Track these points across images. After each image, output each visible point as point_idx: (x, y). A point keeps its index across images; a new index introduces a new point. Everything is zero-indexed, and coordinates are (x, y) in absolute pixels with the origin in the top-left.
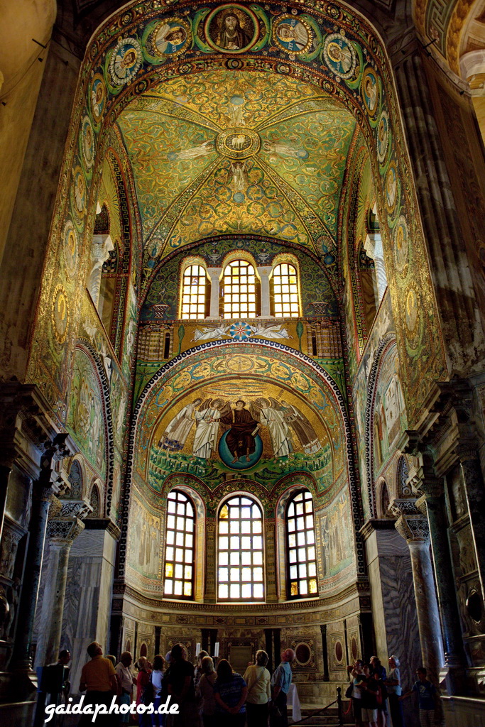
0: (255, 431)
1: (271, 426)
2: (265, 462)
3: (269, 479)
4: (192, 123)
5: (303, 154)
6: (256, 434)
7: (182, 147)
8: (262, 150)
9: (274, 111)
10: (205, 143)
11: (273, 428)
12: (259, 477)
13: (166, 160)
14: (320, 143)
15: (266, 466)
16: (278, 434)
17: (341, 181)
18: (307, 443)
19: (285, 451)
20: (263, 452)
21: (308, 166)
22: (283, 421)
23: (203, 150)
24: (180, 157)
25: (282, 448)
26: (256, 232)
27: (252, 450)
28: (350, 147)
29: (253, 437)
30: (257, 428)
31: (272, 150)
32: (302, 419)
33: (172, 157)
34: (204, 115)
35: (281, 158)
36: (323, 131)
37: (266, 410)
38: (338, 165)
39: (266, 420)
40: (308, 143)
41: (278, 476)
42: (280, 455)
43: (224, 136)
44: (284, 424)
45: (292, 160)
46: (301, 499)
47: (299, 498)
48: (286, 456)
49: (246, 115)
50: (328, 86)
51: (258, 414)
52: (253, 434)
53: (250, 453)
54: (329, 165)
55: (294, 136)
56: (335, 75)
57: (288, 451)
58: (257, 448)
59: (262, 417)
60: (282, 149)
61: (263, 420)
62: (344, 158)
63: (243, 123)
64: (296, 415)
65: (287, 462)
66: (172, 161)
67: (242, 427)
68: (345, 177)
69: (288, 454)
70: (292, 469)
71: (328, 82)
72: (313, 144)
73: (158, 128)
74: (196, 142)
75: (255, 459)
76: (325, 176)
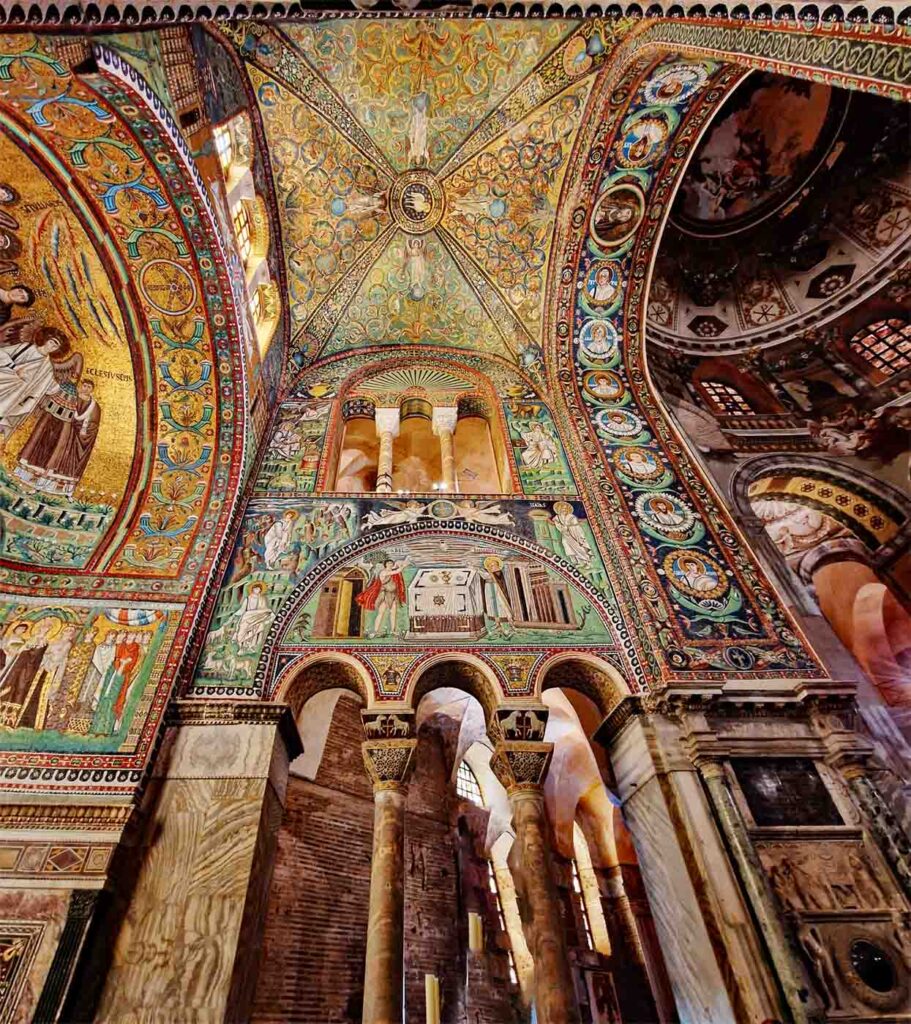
4: (466, 140)
5: (418, 293)
7: (433, 120)
8: (408, 237)
9: (476, 254)
10: (427, 155)
13: (417, 90)
14: (436, 312)
17: (386, 342)
21: (401, 301)
22: (37, 395)
23: (419, 150)
24: (418, 115)
26: (287, 239)
28: (433, 346)
31: (414, 251)
32: (83, 433)
33: (421, 102)
34: (476, 158)
35: (405, 265)
36: (454, 314)
38: (406, 336)
40: (434, 298)
43: (431, 182)
45: (405, 280)
49: (470, 219)
50: (563, 329)
54: (405, 326)
55: (440, 281)
56: (578, 336)
60: (418, 264)
62: (416, 341)
63: (456, 213)
64: (78, 418)
66: (414, 99)
68: (391, 346)
71: (568, 330)
72: (434, 305)
73: (480, 86)
74: (433, 142)
76: (389, 323)
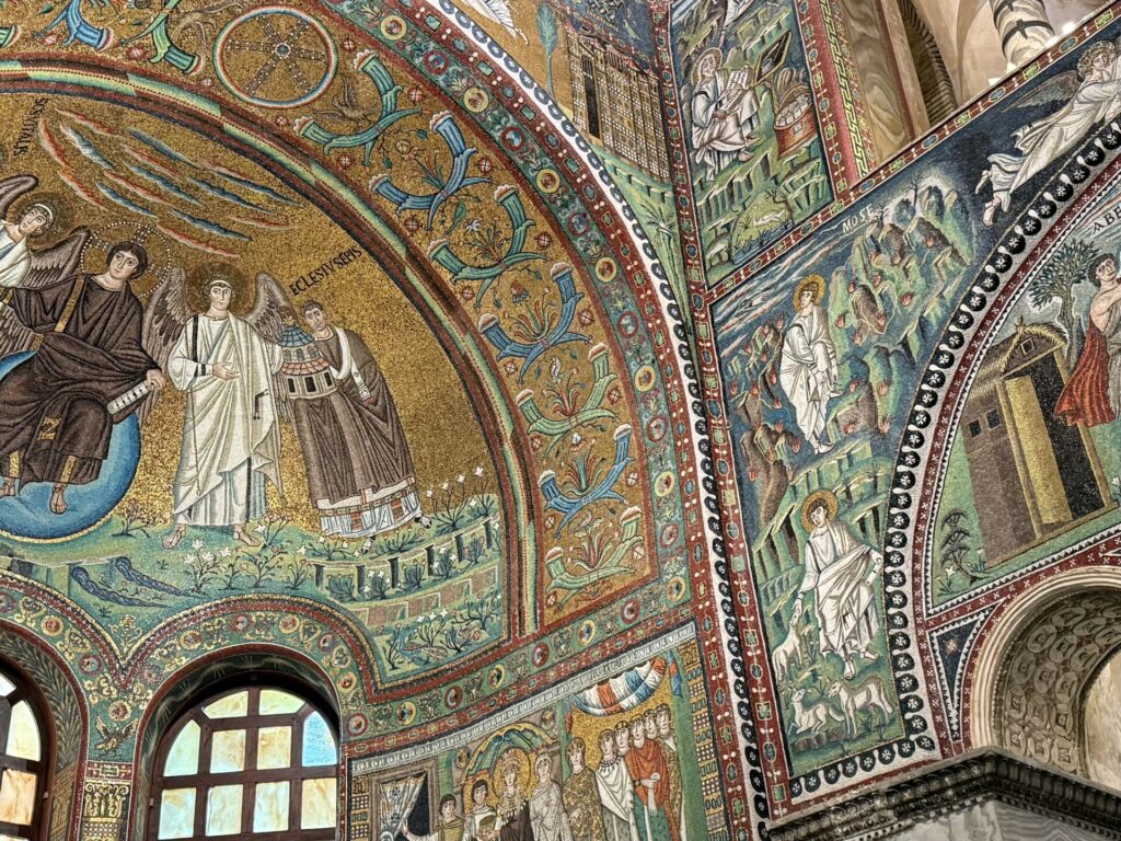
0: (129, 398)
1: (200, 397)
2: (126, 534)
3: (130, 602)
6: (128, 412)
11: (206, 407)
12: (88, 586)
15: (127, 547)
16: (221, 435)
18: (343, 496)
19: (227, 508)
20: (131, 494)
22: (264, 385)
25: (220, 495)
27: (89, 467)
29: (110, 421)
30: (141, 389)
32: (365, 394)
37: (216, 326)
39: (191, 366)
41: (170, 600)
42: (201, 522)
44: (266, 401)
46: (242, 712)
47: (232, 705)
48: (227, 530)
51: (171, 332)
52: (115, 407)
53: (75, 478)
57: (240, 510)
58: (110, 468)
59: (181, 347)
61: (179, 364)
64: (342, 375)
65: (226, 552)
67: (83, 363)
69: (237, 520)
70: (242, 580)
75: (88, 509)
